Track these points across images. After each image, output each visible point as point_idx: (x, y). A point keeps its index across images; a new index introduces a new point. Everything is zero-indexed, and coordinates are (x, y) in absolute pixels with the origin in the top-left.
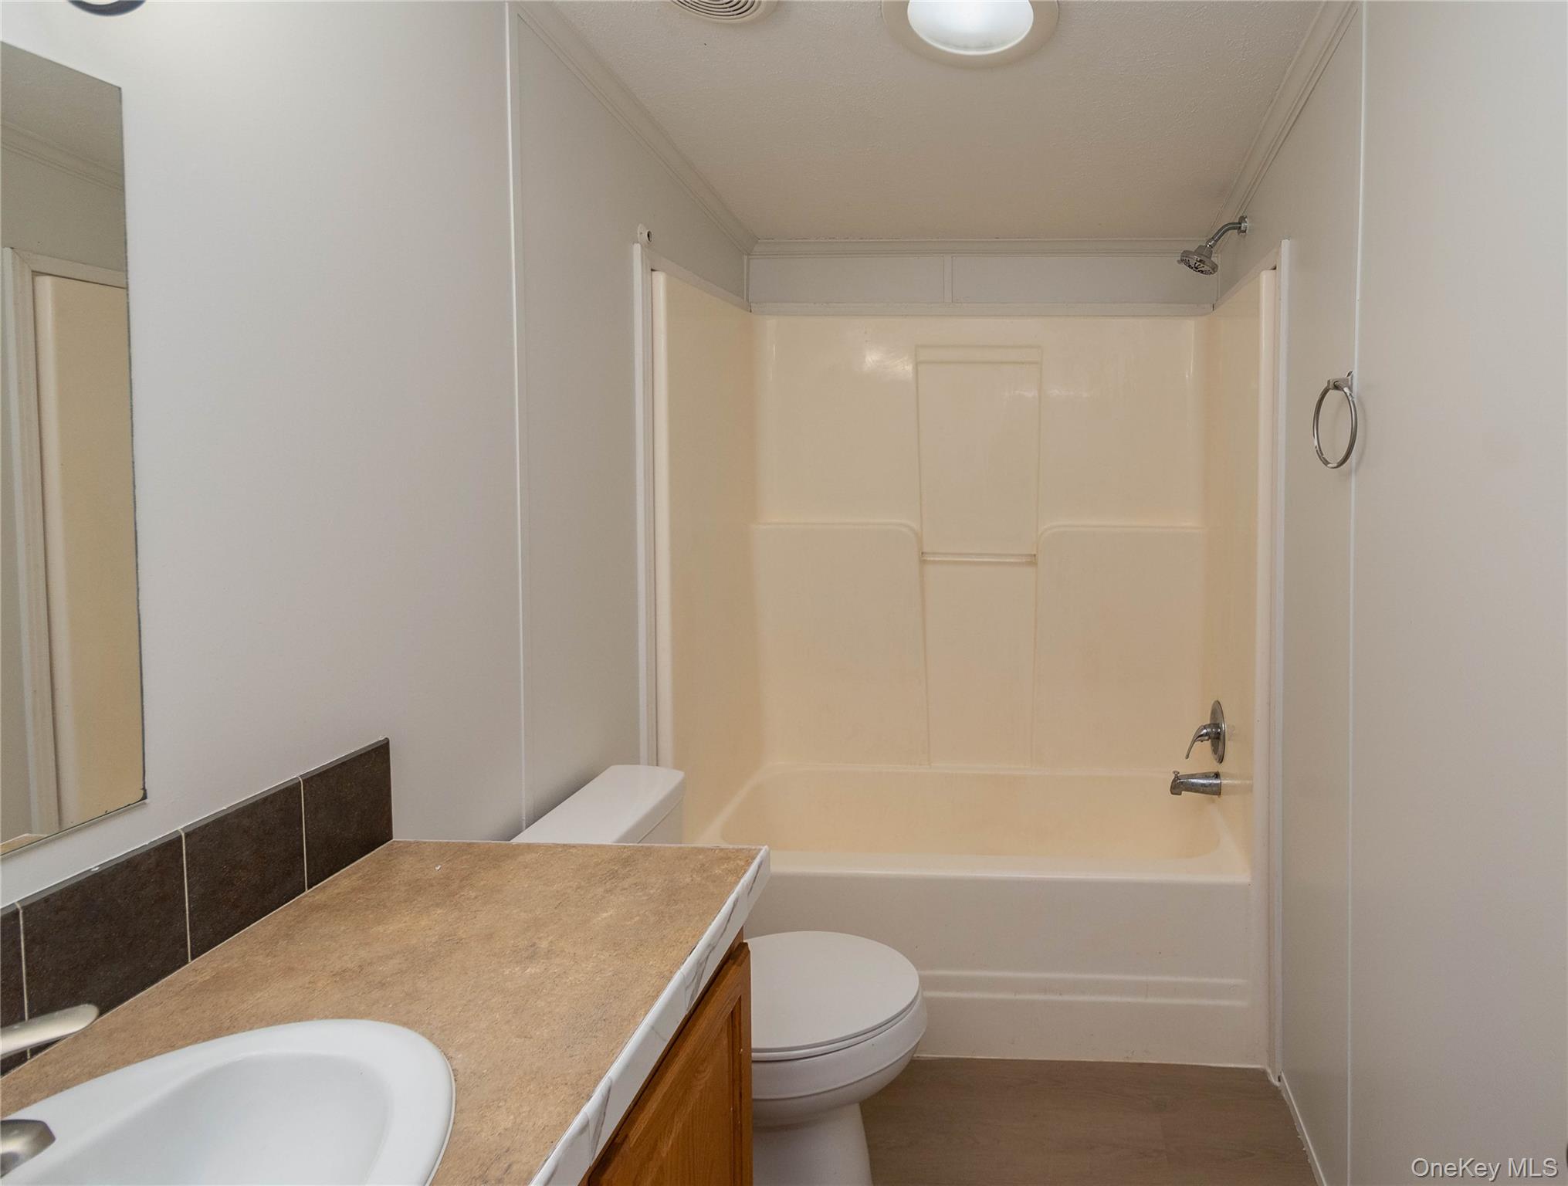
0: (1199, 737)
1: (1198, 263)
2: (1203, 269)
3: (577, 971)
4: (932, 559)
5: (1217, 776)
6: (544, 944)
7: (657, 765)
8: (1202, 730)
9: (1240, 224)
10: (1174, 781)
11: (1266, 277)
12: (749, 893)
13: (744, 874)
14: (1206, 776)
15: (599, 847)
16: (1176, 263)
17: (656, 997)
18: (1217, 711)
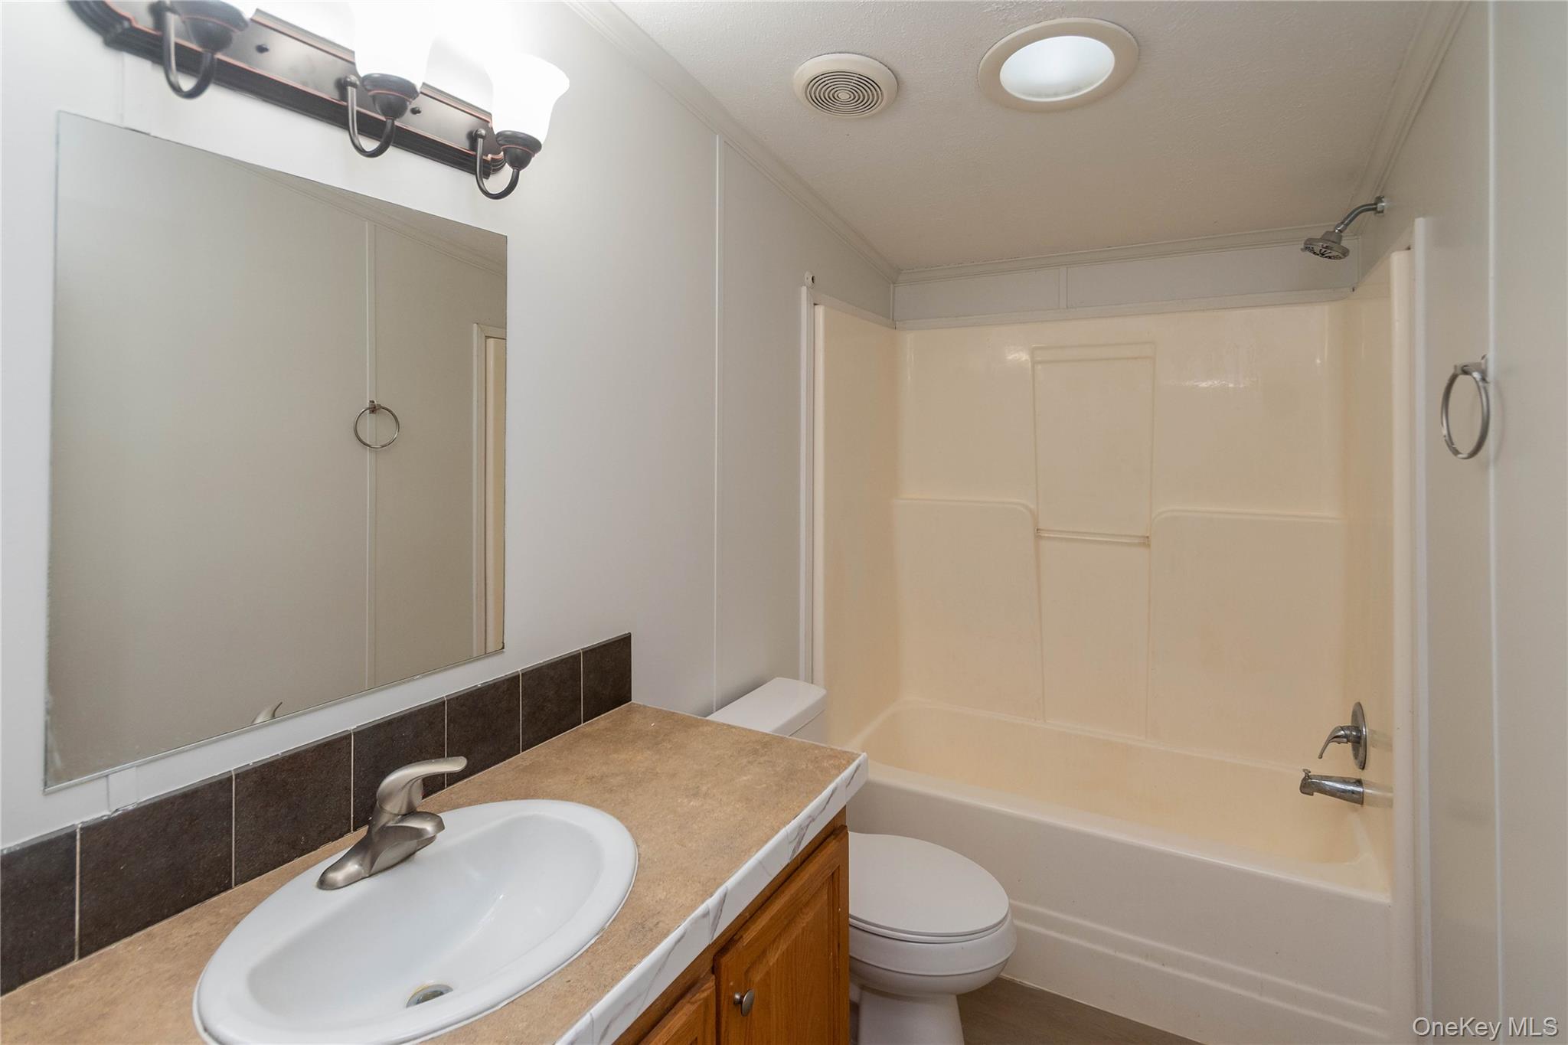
0: (1335, 738)
1: (1324, 250)
2: (1330, 255)
3: (720, 811)
4: (1046, 535)
5: (1359, 782)
6: (704, 789)
7: (812, 683)
8: (1339, 731)
9: (1376, 204)
10: (1304, 779)
11: (1397, 260)
12: (847, 786)
13: (844, 770)
14: (1344, 781)
15: (750, 730)
16: (1300, 250)
17: (766, 842)
18: (1358, 713)
